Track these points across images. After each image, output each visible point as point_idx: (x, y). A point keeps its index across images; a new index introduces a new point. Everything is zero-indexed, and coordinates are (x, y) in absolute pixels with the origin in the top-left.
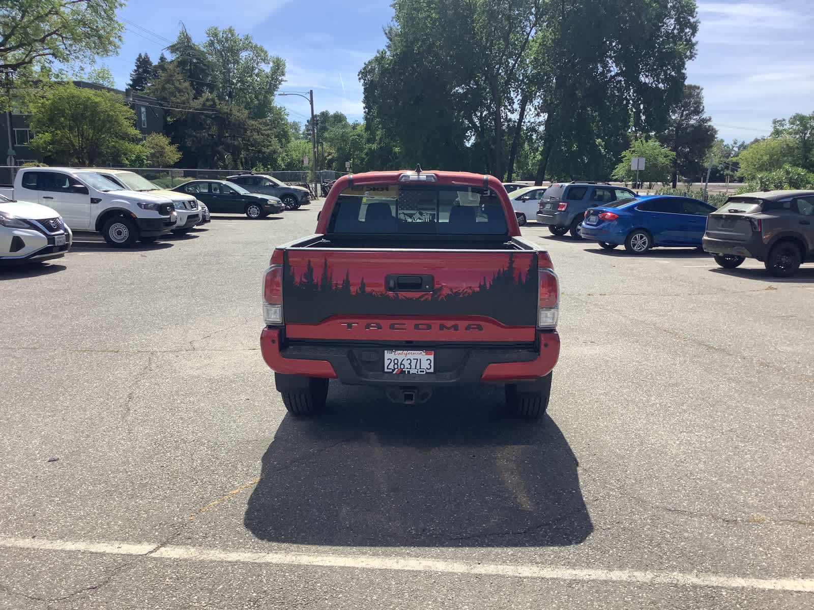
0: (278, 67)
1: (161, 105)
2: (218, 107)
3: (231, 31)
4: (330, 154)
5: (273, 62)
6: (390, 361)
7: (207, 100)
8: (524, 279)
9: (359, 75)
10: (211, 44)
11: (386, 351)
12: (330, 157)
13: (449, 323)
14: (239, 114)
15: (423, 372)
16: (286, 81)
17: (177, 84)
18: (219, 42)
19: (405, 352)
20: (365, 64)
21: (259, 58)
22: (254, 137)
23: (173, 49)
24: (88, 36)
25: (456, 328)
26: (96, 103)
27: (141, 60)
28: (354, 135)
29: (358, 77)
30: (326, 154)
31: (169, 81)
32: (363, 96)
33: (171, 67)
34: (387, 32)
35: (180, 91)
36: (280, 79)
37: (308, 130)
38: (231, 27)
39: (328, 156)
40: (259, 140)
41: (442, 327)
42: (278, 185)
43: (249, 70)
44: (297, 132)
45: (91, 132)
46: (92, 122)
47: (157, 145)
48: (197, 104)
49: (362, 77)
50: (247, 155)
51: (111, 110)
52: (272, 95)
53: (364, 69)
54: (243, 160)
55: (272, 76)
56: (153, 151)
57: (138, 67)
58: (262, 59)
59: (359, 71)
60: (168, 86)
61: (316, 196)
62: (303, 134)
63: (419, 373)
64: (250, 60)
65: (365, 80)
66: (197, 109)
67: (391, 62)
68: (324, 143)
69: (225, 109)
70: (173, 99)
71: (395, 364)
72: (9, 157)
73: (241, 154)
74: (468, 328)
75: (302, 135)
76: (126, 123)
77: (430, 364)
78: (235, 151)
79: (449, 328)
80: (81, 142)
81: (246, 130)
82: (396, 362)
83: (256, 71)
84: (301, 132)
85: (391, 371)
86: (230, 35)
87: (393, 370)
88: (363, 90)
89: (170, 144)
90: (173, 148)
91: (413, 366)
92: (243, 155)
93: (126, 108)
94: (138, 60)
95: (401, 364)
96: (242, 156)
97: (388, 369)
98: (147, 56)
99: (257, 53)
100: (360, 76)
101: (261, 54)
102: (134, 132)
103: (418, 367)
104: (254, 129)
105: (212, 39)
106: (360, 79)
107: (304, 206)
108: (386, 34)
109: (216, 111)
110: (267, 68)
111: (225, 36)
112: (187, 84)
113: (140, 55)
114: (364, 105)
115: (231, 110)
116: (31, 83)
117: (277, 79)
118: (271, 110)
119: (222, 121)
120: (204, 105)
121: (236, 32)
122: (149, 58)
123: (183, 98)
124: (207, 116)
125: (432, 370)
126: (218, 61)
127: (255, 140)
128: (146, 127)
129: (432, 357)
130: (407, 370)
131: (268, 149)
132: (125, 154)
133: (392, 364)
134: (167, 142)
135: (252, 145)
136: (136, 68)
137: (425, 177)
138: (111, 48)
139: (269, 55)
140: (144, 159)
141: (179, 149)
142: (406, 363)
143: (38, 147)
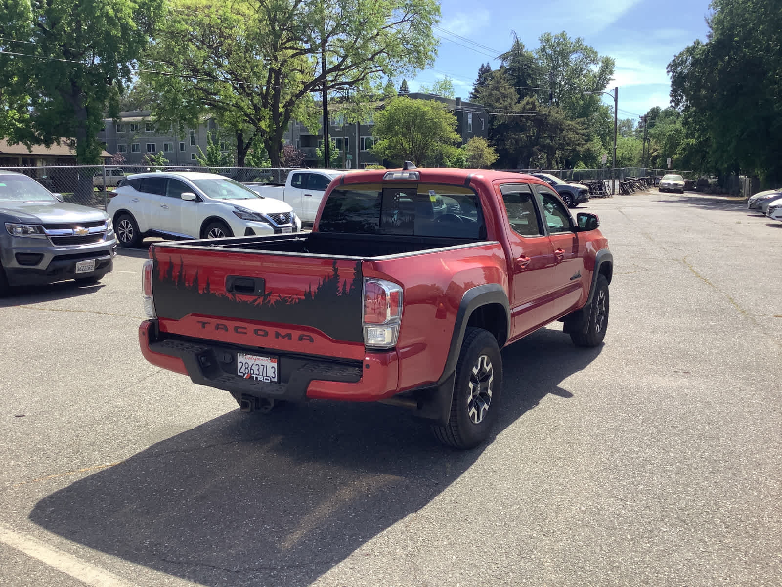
0: (608, 66)
1: (488, 111)
2: (537, 109)
3: (563, 35)
4: (655, 150)
5: (603, 62)
6: (241, 364)
7: (528, 103)
8: (348, 288)
9: (667, 68)
10: (543, 50)
11: (238, 354)
12: (656, 153)
13: (284, 331)
14: (556, 115)
15: (268, 380)
16: (613, 80)
17: (502, 91)
18: (552, 47)
19: (254, 357)
20: (675, 56)
21: (589, 59)
22: (569, 136)
23: (504, 57)
24: (409, 52)
25: (289, 336)
26: (424, 112)
27: (483, 70)
28: (671, 131)
29: (666, 71)
30: (651, 151)
31: (496, 88)
32: (671, 89)
33: (498, 74)
34: (709, 21)
35: (504, 96)
36: (608, 78)
37: (641, 127)
38: (564, 31)
39: (653, 153)
40: (573, 140)
41: (277, 335)
42: (556, 183)
43: (577, 72)
44: (630, 130)
45: (419, 136)
46: (420, 128)
47: (477, 148)
48: (518, 108)
49: (671, 70)
50: (563, 154)
51: (436, 118)
52: (599, 95)
53: (674, 61)
54: (559, 159)
55: (600, 75)
56: (472, 153)
57: (480, 77)
58: (591, 60)
59: (668, 64)
60: (495, 92)
61: (614, 193)
62: (636, 131)
63: (265, 381)
64: (580, 62)
65: (673, 73)
66: (518, 113)
67: (703, 52)
68: (651, 139)
69: (544, 111)
70: (497, 104)
71: (246, 368)
72: (347, 161)
73: (555, 153)
74: (301, 338)
75: (634, 133)
76: (449, 128)
77: (274, 372)
78: (551, 151)
79: (284, 337)
80: (411, 147)
81: (562, 130)
82: (247, 366)
83: (584, 72)
84: (633, 129)
85: (242, 374)
86: (562, 40)
87: (244, 374)
88: (670, 83)
89: (489, 146)
90: (491, 150)
91: (261, 373)
92: (558, 153)
93: (450, 115)
94: (481, 70)
95: (251, 369)
96: (557, 155)
97: (240, 372)
98: (488, 66)
99: (587, 54)
100: (669, 69)
101: (590, 55)
102: (455, 136)
103: (265, 375)
104: (570, 129)
105: (545, 44)
106: (668, 72)
107: (582, 204)
108: (708, 23)
109: (535, 113)
110: (595, 69)
111: (557, 40)
112: (512, 90)
113: (483, 66)
114: (671, 99)
115: (550, 112)
116: (367, 97)
117: (605, 79)
118: (597, 109)
119: (541, 122)
120: (524, 108)
121: (568, 36)
122: (490, 68)
123: (506, 103)
124: (528, 118)
125: (276, 380)
126: (548, 65)
127: (570, 139)
128: (471, 131)
129: (275, 365)
130: (255, 376)
131: (582, 147)
132: (448, 157)
133: (244, 368)
134: (486, 145)
135: (568, 144)
136: (478, 78)
137: (408, 174)
138: (427, 61)
139: (599, 56)
140: (464, 160)
141: (497, 151)
142: (255, 368)
143: (377, 153)
